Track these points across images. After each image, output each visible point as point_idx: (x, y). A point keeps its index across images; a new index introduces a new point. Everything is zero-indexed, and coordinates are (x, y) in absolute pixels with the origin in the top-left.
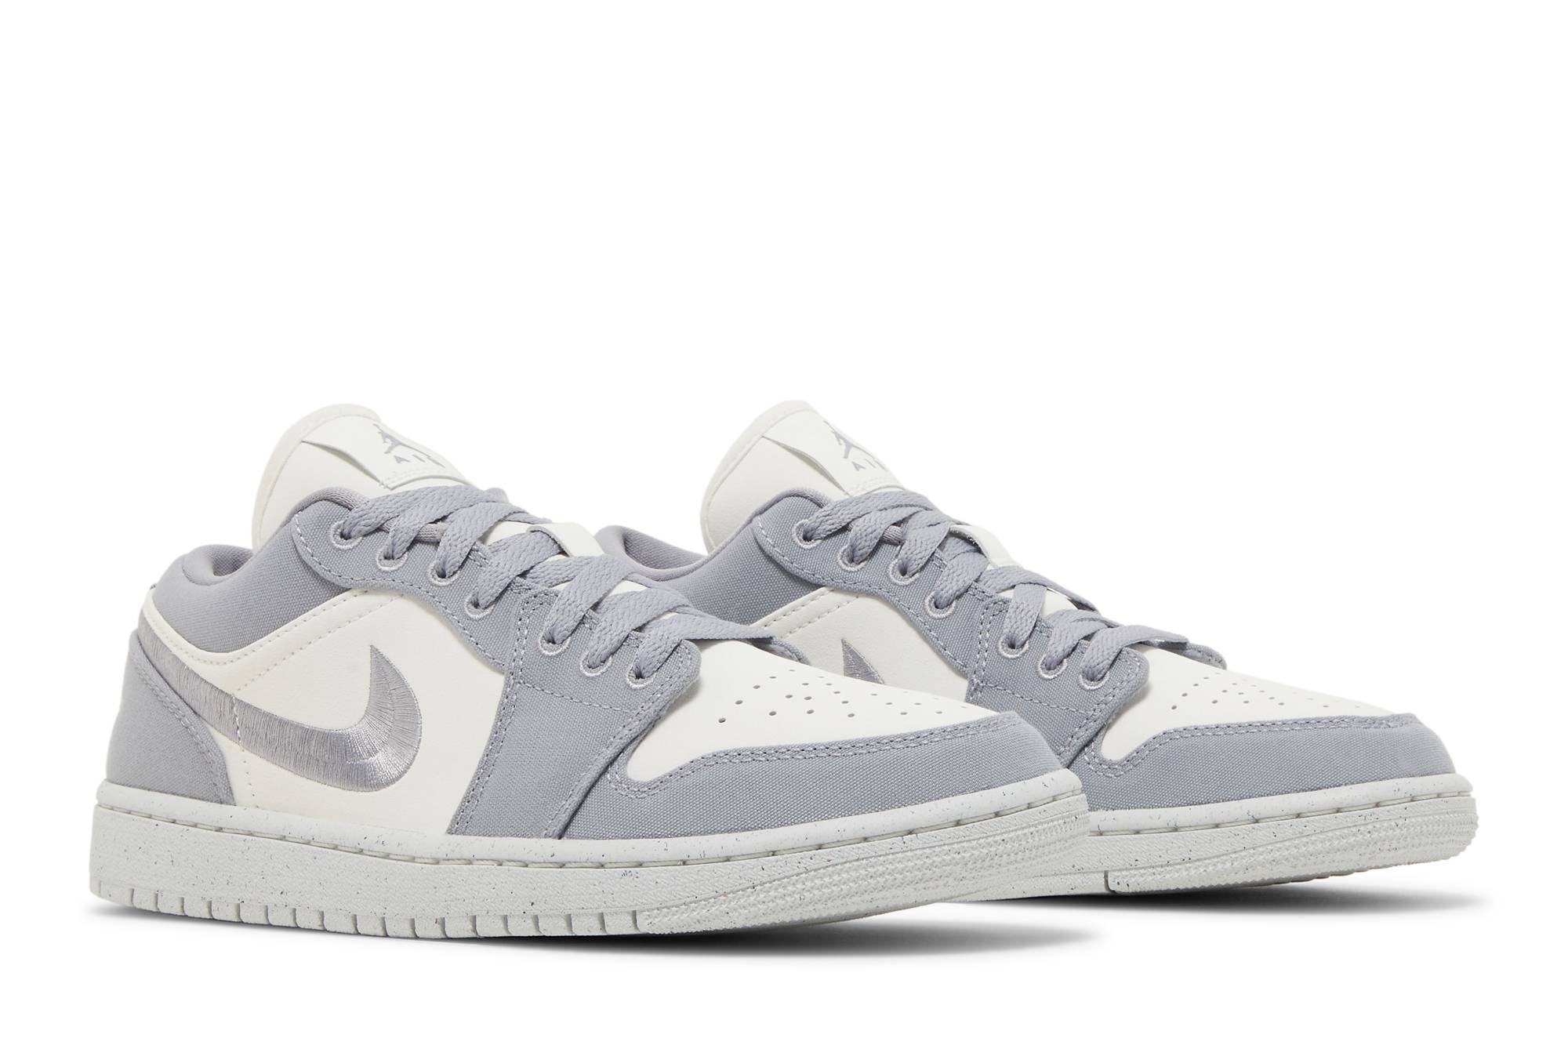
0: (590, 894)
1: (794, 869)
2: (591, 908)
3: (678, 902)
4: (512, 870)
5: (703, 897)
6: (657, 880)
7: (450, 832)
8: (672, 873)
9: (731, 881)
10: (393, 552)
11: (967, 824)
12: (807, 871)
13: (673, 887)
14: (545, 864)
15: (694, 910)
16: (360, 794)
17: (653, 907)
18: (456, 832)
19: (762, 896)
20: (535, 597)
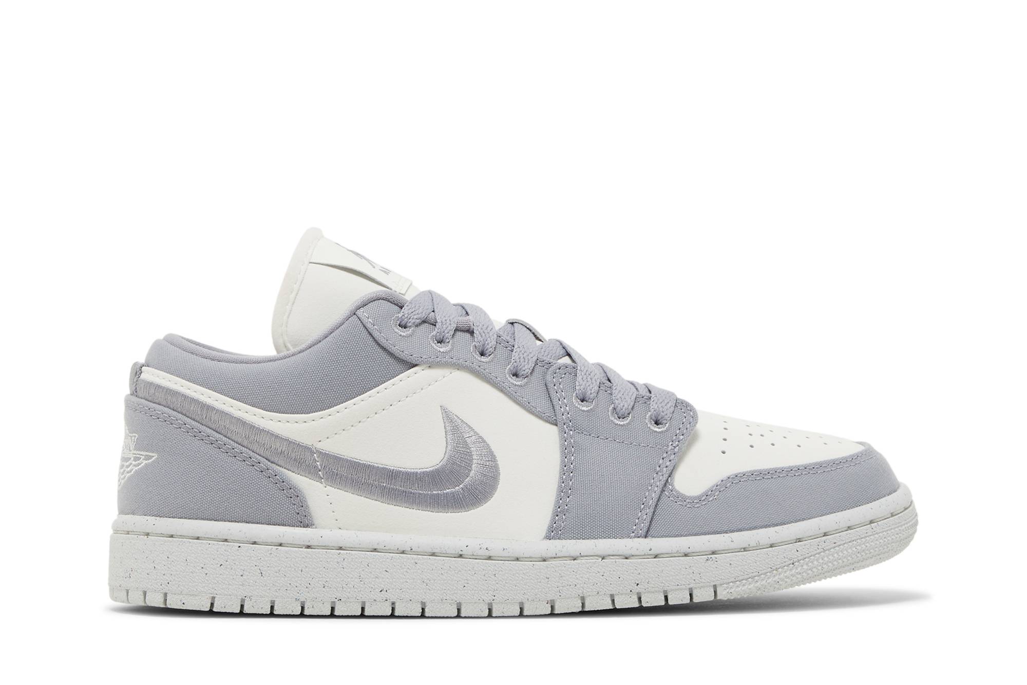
0: (684, 575)
1: (816, 550)
2: (684, 585)
3: (746, 577)
4: (619, 562)
5: (763, 572)
6: (731, 563)
7: (548, 537)
8: (740, 557)
9: (779, 560)
10: (443, 337)
11: (898, 514)
12: (824, 551)
13: (742, 567)
14: (644, 556)
15: (757, 581)
16: (449, 514)
17: (730, 581)
18: (554, 538)
19: (799, 569)
20: (559, 369)
